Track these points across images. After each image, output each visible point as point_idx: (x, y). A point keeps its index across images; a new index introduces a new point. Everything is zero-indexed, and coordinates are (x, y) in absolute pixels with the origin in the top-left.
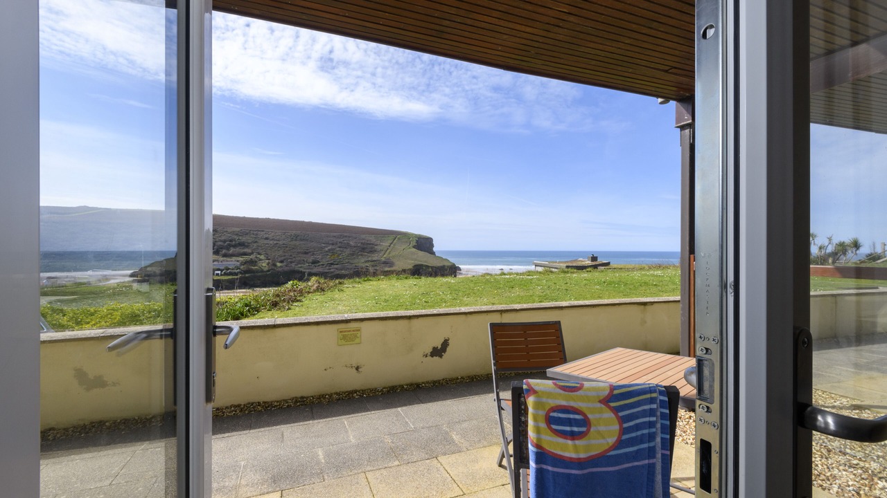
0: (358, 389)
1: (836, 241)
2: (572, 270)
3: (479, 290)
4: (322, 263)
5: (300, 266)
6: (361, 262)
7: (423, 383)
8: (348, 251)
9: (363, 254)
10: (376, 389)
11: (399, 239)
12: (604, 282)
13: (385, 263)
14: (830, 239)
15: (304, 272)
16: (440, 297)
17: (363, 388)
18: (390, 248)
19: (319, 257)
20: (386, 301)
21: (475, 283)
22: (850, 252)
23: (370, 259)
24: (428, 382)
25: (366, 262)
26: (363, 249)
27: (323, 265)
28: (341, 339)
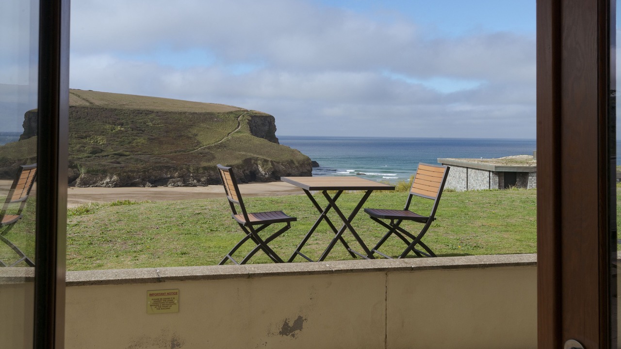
28: (151, 306)
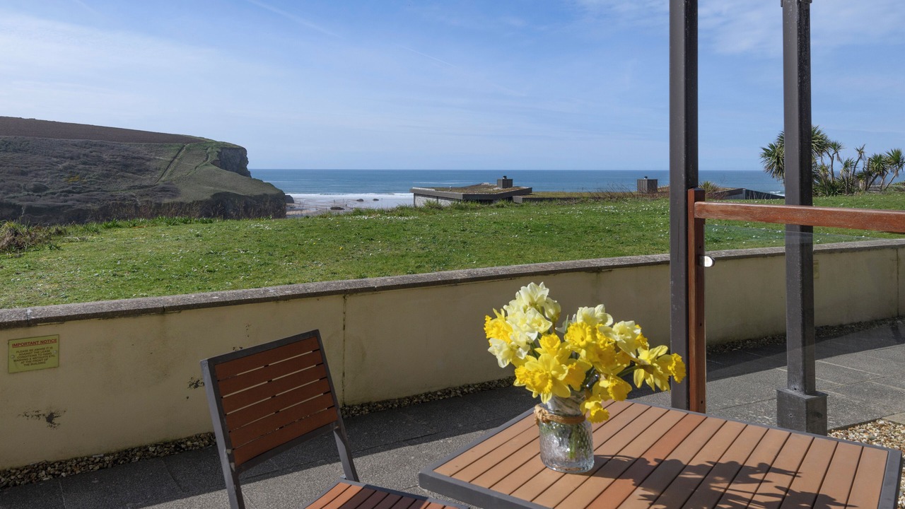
0: (52, 460)
1: (869, 154)
2: (474, 205)
3: (311, 245)
4: (51, 191)
5: (12, 195)
6: (121, 188)
7: (189, 439)
8: (98, 170)
9: (126, 174)
10: (89, 458)
11: (188, 149)
12: (527, 227)
13: (163, 190)
14: (861, 152)
15: (20, 207)
16: (238, 261)
17: (62, 457)
18: (172, 166)
19: (47, 181)
20: (135, 269)
21: (307, 232)
22: (889, 171)
23: (137, 183)
24: (198, 437)
25: (130, 188)
26: (126, 167)
27: (54, 194)
28: (15, 361)
